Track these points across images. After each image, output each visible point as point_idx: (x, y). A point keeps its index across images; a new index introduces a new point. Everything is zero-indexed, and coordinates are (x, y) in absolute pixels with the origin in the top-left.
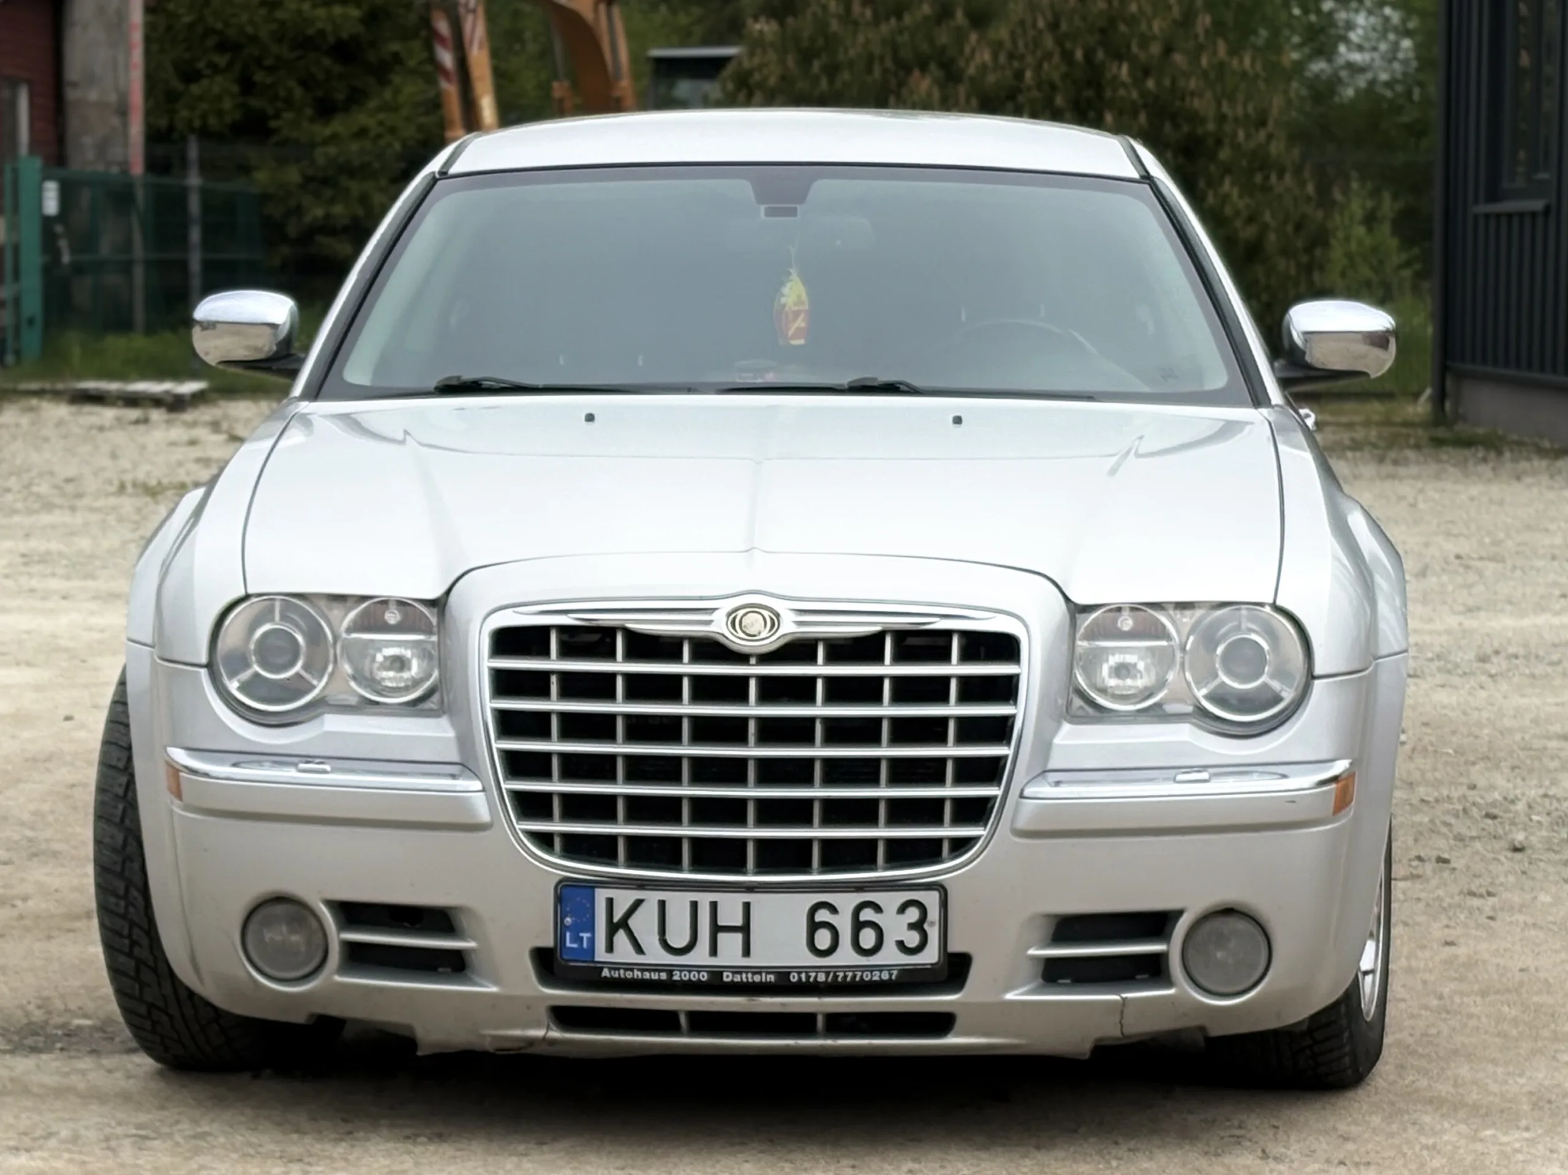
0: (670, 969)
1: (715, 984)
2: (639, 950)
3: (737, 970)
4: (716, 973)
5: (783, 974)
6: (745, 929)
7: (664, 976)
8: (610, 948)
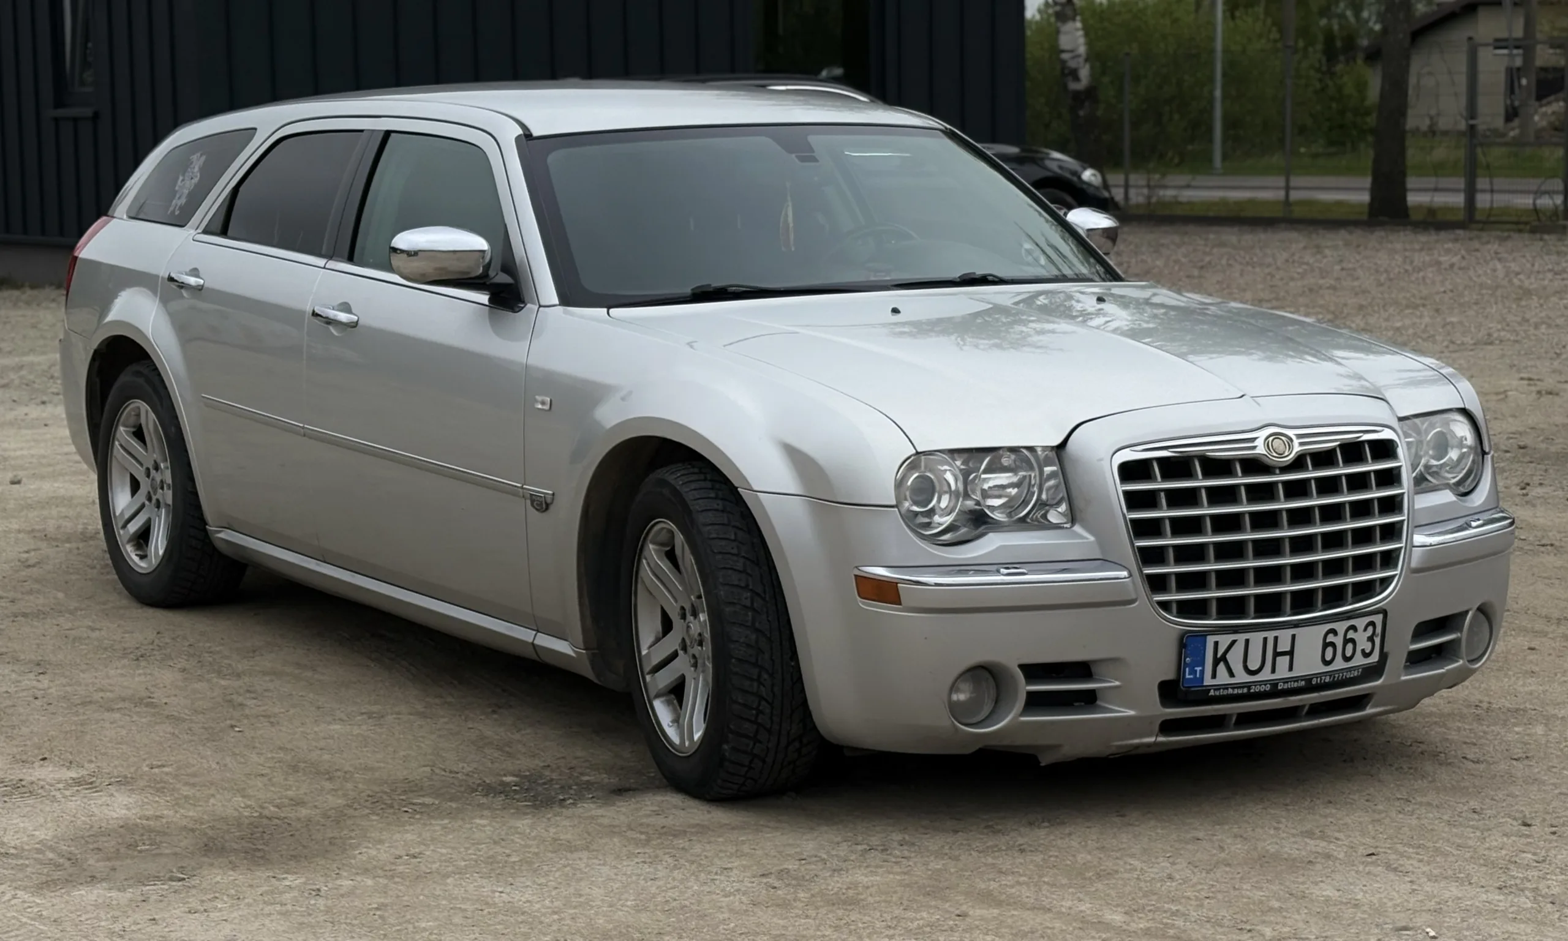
0: (1248, 685)
1: (1274, 691)
2: (1232, 675)
3: (1286, 681)
4: (1274, 684)
5: (1308, 679)
6: (1291, 653)
7: (1245, 690)
8: (1214, 676)
